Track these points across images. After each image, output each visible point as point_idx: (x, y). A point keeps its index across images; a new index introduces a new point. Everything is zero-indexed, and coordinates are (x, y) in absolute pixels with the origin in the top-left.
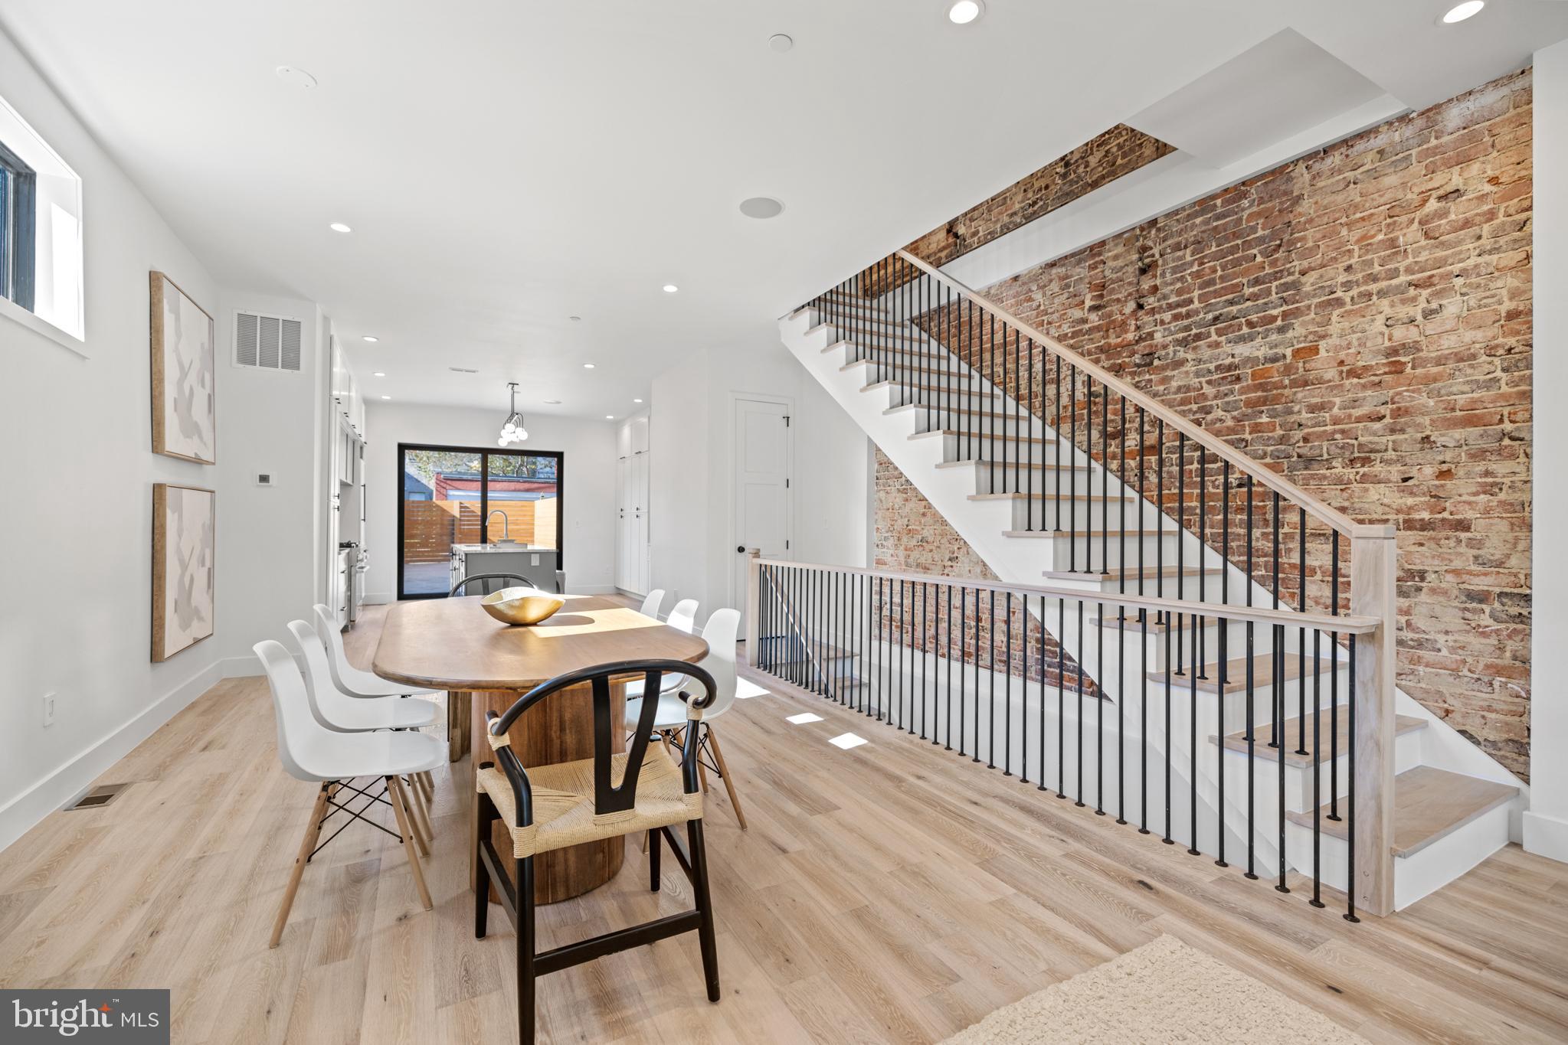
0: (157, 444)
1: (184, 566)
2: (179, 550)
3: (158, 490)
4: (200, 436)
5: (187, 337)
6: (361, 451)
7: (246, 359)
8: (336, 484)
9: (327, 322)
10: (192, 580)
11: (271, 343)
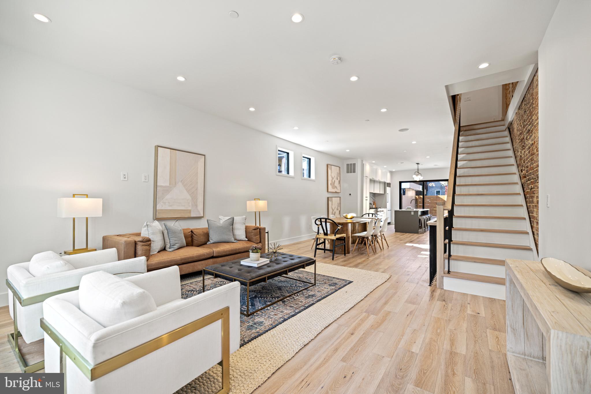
0: (328, 191)
1: (333, 210)
2: (332, 208)
3: (328, 198)
4: (337, 188)
5: (333, 172)
6: (389, 185)
7: (348, 172)
8: (367, 195)
9: (362, 161)
10: (335, 212)
11: (351, 168)
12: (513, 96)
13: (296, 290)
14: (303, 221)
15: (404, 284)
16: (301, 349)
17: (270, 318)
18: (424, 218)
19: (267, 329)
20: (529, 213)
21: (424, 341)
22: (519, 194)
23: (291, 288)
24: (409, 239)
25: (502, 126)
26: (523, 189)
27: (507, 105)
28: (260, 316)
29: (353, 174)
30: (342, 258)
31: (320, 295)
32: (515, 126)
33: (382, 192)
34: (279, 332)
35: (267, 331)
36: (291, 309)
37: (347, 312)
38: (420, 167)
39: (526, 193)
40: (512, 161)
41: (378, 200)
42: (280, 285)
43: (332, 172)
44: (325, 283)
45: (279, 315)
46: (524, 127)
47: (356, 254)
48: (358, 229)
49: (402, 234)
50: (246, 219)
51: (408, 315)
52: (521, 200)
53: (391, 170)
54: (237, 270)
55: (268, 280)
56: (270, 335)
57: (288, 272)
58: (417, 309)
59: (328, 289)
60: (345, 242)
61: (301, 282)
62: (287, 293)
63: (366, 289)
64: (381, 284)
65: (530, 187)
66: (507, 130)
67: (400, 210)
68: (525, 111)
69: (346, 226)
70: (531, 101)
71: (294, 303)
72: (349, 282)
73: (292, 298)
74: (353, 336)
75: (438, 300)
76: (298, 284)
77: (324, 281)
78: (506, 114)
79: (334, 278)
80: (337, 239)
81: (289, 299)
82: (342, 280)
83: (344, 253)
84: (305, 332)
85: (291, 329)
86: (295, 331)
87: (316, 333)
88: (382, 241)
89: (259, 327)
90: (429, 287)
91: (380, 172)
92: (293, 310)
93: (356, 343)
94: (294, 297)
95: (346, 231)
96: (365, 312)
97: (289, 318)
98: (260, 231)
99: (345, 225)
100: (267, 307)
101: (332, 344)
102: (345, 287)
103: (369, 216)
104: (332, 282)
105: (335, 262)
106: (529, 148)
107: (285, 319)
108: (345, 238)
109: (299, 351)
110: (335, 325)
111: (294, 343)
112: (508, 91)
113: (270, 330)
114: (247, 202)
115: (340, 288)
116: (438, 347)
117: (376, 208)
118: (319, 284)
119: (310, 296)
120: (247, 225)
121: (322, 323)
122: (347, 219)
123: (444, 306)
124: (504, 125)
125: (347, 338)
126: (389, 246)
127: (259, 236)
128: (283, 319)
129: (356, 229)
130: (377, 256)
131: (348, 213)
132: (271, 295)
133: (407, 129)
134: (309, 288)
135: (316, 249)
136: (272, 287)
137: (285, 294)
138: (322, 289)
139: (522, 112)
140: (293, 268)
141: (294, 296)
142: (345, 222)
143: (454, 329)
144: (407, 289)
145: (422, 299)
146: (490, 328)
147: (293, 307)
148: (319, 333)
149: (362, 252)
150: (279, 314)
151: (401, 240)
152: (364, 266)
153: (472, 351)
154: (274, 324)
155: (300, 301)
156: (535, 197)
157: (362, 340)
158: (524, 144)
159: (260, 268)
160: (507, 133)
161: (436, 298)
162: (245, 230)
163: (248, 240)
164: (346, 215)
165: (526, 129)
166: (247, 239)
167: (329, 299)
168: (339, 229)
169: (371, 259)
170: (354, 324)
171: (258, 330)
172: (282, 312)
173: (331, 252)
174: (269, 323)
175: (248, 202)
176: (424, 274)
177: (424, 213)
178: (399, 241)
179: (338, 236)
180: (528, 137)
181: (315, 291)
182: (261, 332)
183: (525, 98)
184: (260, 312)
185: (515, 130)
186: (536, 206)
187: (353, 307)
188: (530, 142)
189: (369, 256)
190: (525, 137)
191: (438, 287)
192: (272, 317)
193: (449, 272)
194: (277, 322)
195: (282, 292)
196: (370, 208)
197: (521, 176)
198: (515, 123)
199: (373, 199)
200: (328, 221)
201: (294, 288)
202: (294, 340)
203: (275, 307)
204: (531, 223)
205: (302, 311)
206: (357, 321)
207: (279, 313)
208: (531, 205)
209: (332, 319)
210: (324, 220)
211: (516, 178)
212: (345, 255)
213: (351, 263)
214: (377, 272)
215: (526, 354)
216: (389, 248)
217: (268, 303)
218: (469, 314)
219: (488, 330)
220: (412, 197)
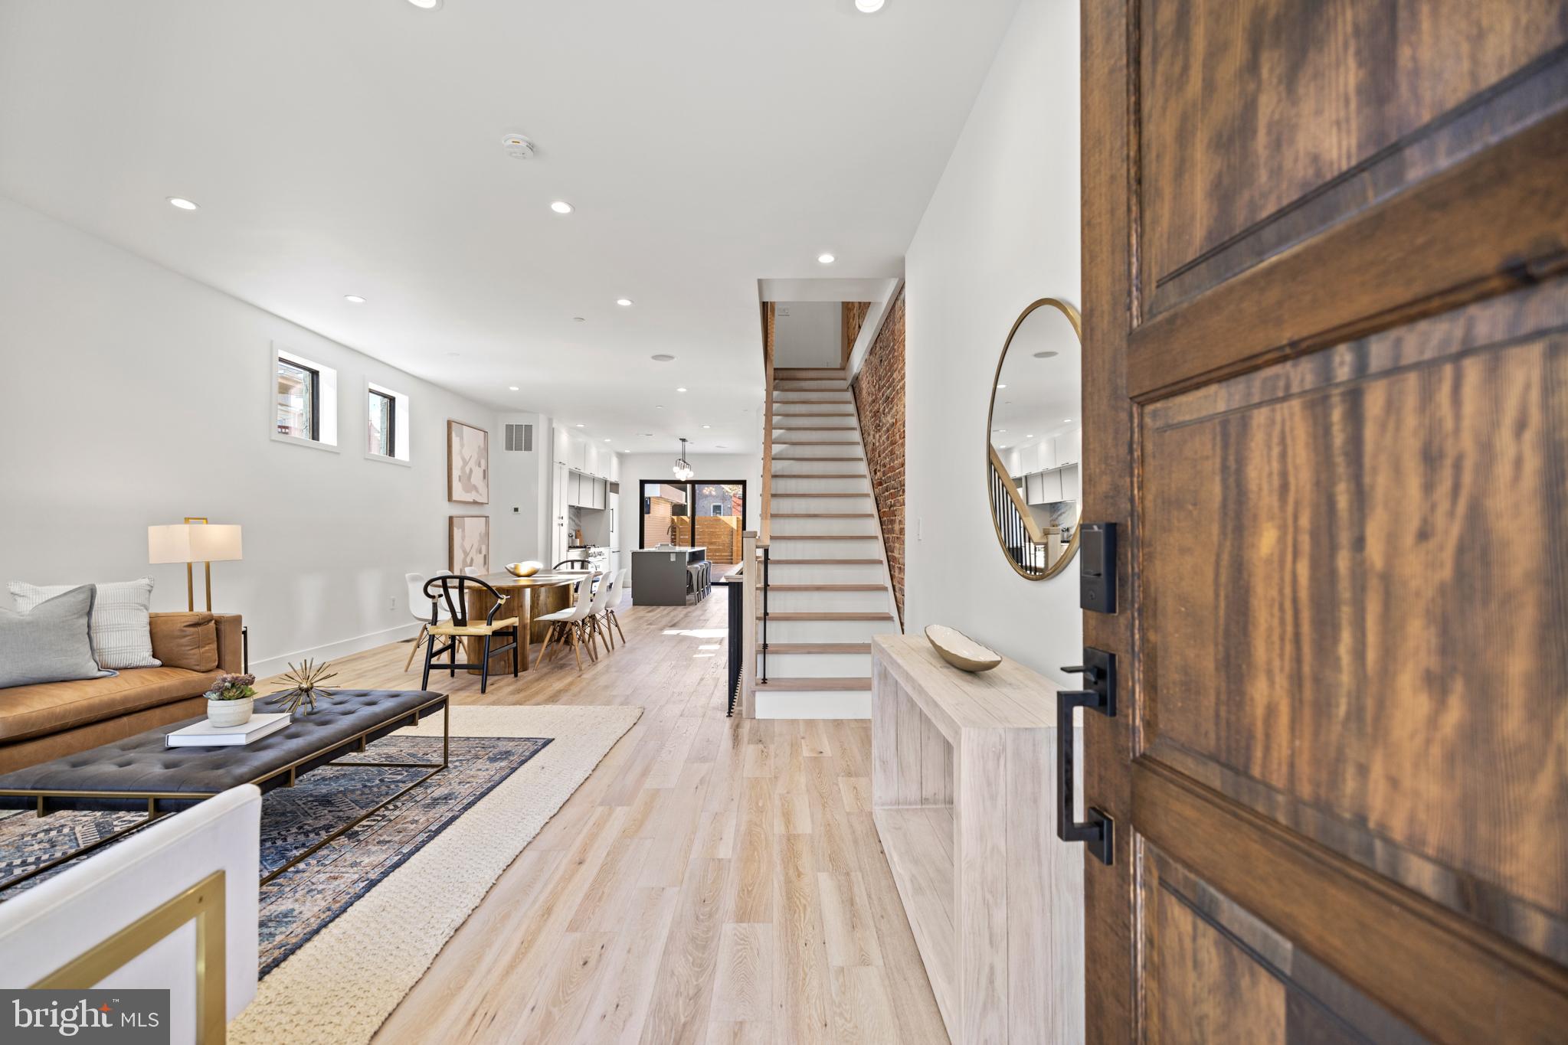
0: (450, 498)
1: (466, 554)
2: (462, 546)
3: (451, 519)
4: (477, 491)
5: (467, 445)
6: (615, 487)
7: (509, 447)
8: (561, 512)
9: (550, 421)
10: (472, 560)
11: (519, 438)
12: (860, 327)
13: (387, 794)
14: (370, 589)
15: (677, 722)
16: (447, 942)
17: (316, 892)
18: (697, 568)
19: (315, 926)
20: (886, 552)
21: (737, 831)
22: (871, 516)
23: (367, 791)
24: (668, 619)
25: (842, 381)
26: (878, 507)
27: (849, 339)
28: (273, 899)
29: (523, 453)
30: (509, 685)
31: (468, 792)
32: (864, 385)
33: (598, 506)
34: (362, 922)
35: (317, 932)
36: (384, 848)
37: (554, 815)
38: (689, 447)
39: (882, 515)
40: (859, 451)
41: (587, 525)
42: (324, 789)
43: (462, 445)
44: (477, 757)
45: (347, 875)
46: (879, 390)
47: (545, 670)
48: (546, 604)
49: (651, 608)
50: (150, 591)
51: (697, 788)
52: (873, 527)
53: (620, 450)
54: (159, 766)
55: (297, 777)
56: (333, 939)
57: (364, 742)
58: (712, 771)
59: (487, 770)
60: (515, 640)
61: (399, 769)
62: (358, 808)
63: (592, 751)
64: (625, 731)
65: (888, 502)
66: (850, 389)
67: (641, 550)
68: (881, 360)
69: (519, 596)
70: (892, 344)
71: (391, 830)
72: (544, 741)
73: (380, 818)
74: (584, 867)
75: (749, 743)
76: (388, 777)
77: (470, 751)
78: (848, 358)
79: (499, 739)
80: (495, 633)
81: (368, 823)
82: (525, 741)
83: (513, 669)
84: (448, 896)
85: (400, 902)
86: (415, 903)
87: (483, 888)
88: (609, 629)
89: (284, 929)
90: (728, 719)
91: (593, 452)
92: (392, 851)
93: (595, 881)
94: (384, 815)
95: (518, 609)
96: (601, 804)
97: (385, 874)
98: (217, 630)
99: (515, 592)
100: (293, 865)
101: (534, 902)
102: (536, 756)
103: (573, 567)
104: (496, 751)
105: (489, 697)
106: (888, 430)
107: (372, 880)
108: (515, 628)
109: (442, 949)
110: (530, 856)
111: (421, 934)
112: (852, 314)
113: (325, 925)
114: (149, 528)
115: (523, 762)
116: (766, 834)
117: (585, 547)
118: (457, 764)
119: (438, 799)
120: (157, 609)
121: (494, 861)
122: (519, 576)
123: (763, 752)
124: (845, 379)
125: (567, 879)
126: (626, 640)
127: (215, 646)
128: (367, 882)
129: (540, 602)
130: (600, 667)
131: (521, 562)
132: (300, 828)
133: (671, 357)
134: (428, 781)
135: (429, 667)
136: (293, 803)
137: (349, 813)
138: (472, 773)
139: (876, 361)
140: (378, 729)
141: (386, 813)
142: (512, 584)
143: (785, 791)
144: (685, 733)
145: (719, 747)
146: (843, 774)
147: (389, 842)
148: (491, 887)
149: (562, 662)
150: (348, 873)
151: (650, 624)
152: (575, 695)
153: (821, 825)
154: (338, 905)
155: (409, 820)
156: (897, 521)
157: (608, 869)
158: (880, 421)
159: (256, 746)
160: (849, 395)
161: (746, 739)
162: (148, 628)
163: (162, 666)
164: (516, 567)
165: (883, 395)
166: (158, 662)
167: (499, 795)
168: (500, 605)
169: (587, 676)
170: (582, 836)
171: (278, 938)
172: (354, 865)
173: (471, 671)
174: (316, 909)
175: (153, 530)
176: (713, 694)
177: (696, 557)
178: (646, 627)
179: (497, 625)
180: (887, 410)
181: (450, 784)
182: (294, 941)
183: (881, 336)
184: (271, 885)
185: (864, 392)
186: (898, 538)
187: (568, 800)
188: (890, 420)
189: (581, 670)
190: (881, 410)
191: (744, 716)
192: (320, 887)
193: (764, 681)
194: (345, 898)
195: (338, 809)
196: (570, 547)
197: (875, 482)
198: (864, 378)
199: (576, 524)
200: (467, 583)
201: (379, 788)
202: (420, 926)
203: (326, 857)
204: (890, 571)
205: (424, 845)
206: (585, 831)
207: (344, 870)
208: (890, 536)
209: (519, 843)
210: (456, 582)
211: (866, 486)
212: (516, 676)
213: (537, 693)
214: (608, 705)
215: (901, 801)
216: (627, 645)
217: (294, 852)
218: (807, 757)
219: (840, 779)
220: (664, 518)
